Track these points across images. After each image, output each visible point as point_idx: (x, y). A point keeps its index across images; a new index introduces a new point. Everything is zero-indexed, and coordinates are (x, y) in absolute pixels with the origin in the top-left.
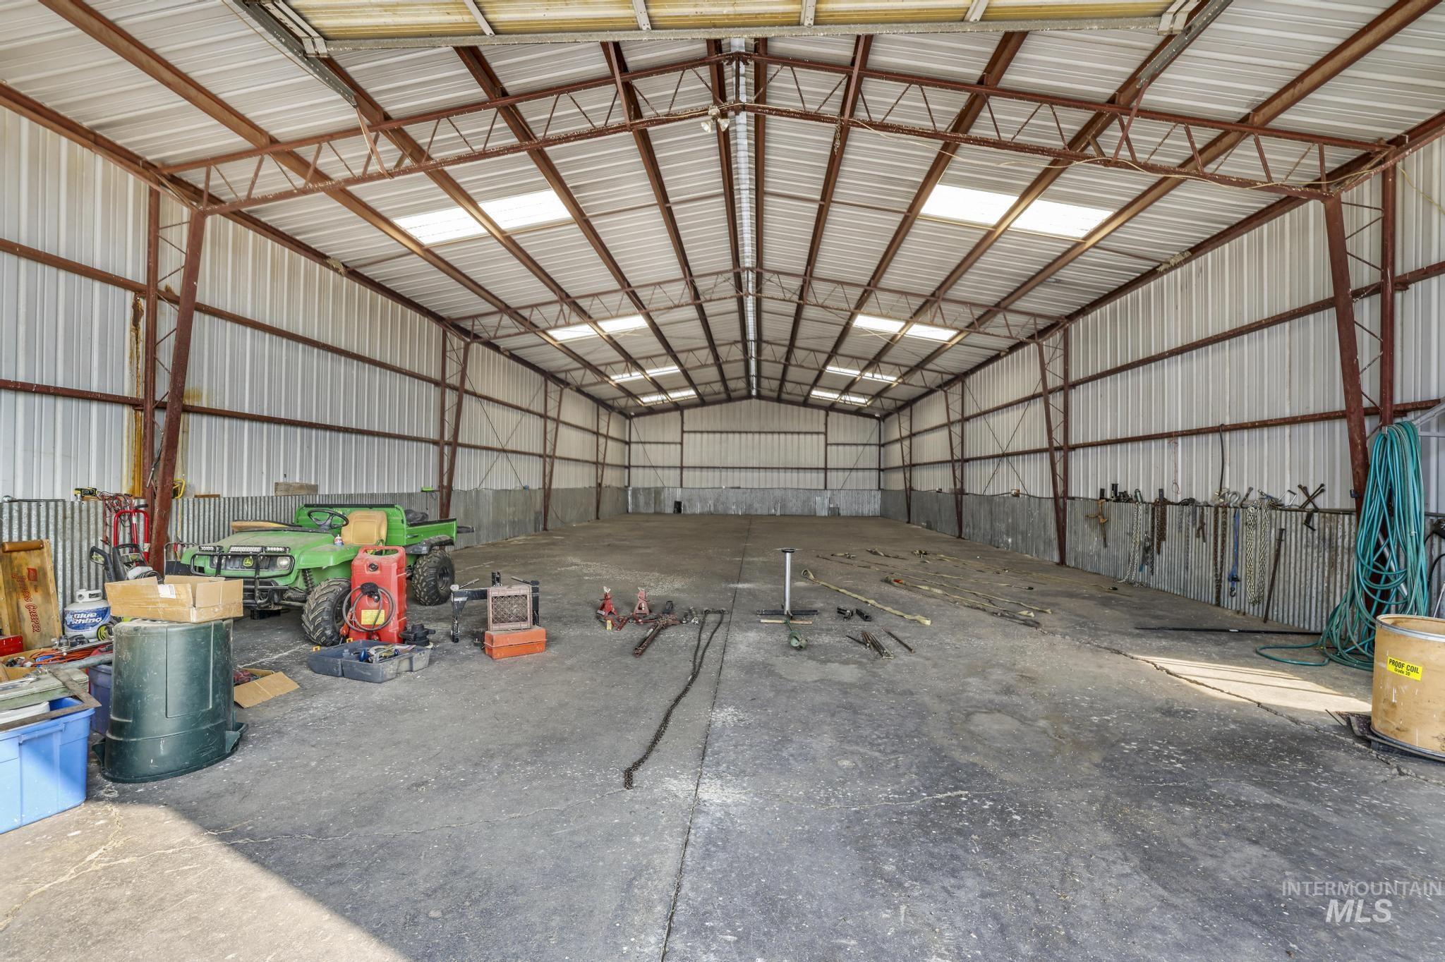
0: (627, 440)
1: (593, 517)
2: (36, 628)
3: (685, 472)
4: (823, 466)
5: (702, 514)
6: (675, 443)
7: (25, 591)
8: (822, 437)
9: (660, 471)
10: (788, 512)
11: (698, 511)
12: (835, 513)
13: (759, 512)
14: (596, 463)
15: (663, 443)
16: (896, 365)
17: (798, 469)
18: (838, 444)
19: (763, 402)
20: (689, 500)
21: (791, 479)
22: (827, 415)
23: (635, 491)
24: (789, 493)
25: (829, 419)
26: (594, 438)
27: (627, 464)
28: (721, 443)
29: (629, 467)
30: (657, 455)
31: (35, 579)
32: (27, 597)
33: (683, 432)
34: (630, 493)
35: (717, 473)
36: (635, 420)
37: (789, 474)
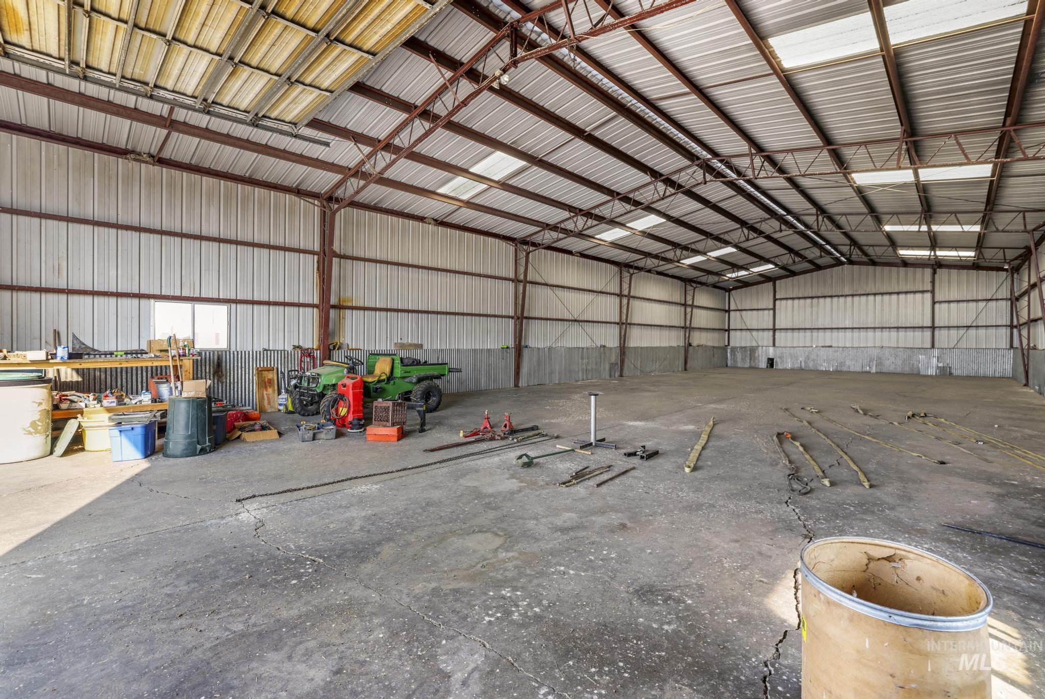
0: (727, 308)
1: (681, 368)
2: (269, 403)
3: (777, 334)
4: (929, 324)
5: (792, 370)
6: (769, 309)
7: (266, 388)
8: (928, 296)
9: (754, 333)
10: (885, 370)
11: (789, 366)
12: (945, 374)
13: (852, 369)
14: (685, 328)
15: (758, 310)
16: (951, 213)
17: (898, 328)
18: (949, 302)
19: (856, 267)
20: (781, 357)
21: (891, 339)
22: (934, 273)
23: (734, 349)
24: (887, 351)
25: (937, 276)
26: (683, 308)
27: (727, 328)
28: (812, 307)
29: (728, 330)
30: (752, 320)
31: (270, 383)
32: (266, 390)
33: (775, 300)
34: (729, 351)
35: (808, 333)
36: (733, 292)
37: (886, 333)
